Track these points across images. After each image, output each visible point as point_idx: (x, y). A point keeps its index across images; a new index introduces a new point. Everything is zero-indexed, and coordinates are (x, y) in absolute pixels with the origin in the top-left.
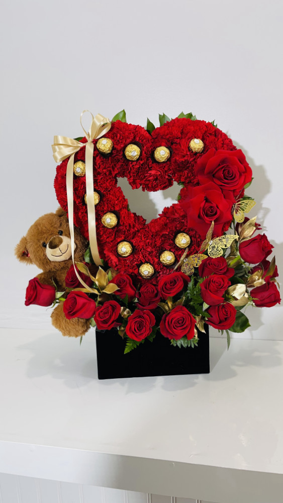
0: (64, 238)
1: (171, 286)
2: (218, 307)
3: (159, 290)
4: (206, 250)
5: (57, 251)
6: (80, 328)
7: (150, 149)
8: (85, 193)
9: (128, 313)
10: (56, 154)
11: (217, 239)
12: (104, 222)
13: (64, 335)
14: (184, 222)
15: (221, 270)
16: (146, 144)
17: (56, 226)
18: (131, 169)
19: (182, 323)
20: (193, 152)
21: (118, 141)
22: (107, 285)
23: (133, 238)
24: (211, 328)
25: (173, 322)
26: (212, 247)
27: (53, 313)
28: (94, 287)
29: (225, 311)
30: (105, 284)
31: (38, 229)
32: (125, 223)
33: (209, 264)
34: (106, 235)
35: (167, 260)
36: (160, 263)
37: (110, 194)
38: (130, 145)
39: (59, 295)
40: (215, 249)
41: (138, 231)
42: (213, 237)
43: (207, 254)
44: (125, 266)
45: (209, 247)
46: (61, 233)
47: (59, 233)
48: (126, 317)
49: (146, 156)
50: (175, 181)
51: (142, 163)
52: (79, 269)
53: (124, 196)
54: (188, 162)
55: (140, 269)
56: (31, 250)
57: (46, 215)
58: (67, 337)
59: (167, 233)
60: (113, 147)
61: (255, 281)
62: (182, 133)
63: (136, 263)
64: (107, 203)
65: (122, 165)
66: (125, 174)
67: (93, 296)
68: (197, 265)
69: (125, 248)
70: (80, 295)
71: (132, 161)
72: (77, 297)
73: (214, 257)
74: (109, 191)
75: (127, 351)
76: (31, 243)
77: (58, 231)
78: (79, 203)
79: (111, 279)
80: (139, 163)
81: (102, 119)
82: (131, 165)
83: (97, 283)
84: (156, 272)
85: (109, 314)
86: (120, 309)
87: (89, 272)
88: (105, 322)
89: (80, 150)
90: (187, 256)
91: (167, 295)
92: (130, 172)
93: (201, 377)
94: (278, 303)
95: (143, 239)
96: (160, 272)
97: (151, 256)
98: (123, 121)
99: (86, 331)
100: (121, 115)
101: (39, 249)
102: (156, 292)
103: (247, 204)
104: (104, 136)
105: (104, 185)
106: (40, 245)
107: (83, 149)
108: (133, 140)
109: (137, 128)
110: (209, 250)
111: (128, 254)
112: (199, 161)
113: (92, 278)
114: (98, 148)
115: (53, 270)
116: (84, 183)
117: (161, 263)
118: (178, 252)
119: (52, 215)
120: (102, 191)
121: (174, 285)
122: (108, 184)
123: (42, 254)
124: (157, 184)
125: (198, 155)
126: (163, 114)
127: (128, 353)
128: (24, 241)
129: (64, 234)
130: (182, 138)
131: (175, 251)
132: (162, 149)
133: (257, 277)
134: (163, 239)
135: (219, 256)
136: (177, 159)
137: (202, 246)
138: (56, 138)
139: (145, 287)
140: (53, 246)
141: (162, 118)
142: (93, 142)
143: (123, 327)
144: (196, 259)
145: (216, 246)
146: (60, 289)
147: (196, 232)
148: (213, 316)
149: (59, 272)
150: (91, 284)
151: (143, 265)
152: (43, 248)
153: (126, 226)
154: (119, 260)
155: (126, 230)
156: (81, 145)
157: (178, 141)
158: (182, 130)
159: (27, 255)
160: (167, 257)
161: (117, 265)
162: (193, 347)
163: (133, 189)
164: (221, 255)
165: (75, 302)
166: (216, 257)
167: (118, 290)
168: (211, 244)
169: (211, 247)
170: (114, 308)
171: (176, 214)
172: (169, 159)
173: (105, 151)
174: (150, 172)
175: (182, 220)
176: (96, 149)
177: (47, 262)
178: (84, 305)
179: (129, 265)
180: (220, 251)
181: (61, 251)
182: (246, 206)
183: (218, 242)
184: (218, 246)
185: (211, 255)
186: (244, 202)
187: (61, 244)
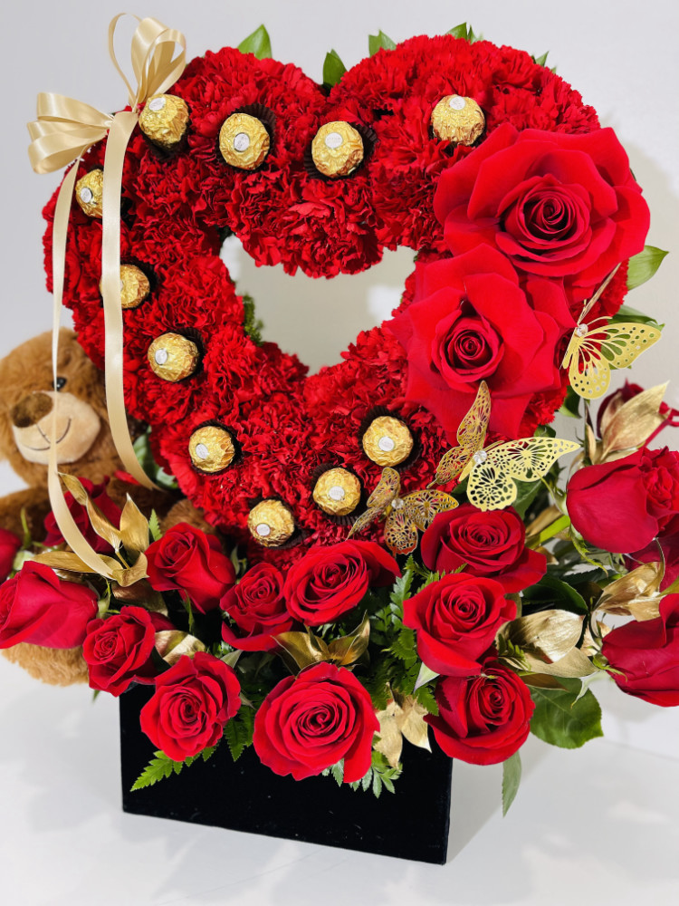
0: (61, 398)
1: (325, 586)
5: (34, 435)
11: (503, 447)
12: (155, 362)
15: (493, 557)
18: (240, 200)
19: (328, 723)
23: (240, 418)
26: (484, 473)
37: (180, 276)
38: (236, 115)
40: (492, 481)
43: (462, 495)
44: (213, 501)
45: (472, 473)
46: (62, 384)
48: (185, 660)
49: (289, 157)
50: (385, 244)
51: (273, 177)
54: (420, 177)
55: (250, 516)
60: (189, 124)
61: (632, 596)
68: (426, 526)
69: (209, 448)
71: (245, 172)
73: (484, 508)
80: (266, 178)
82: (238, 185)
84: (301, 530)
92: (237, 209)
96: (313, 532)
103: (627, 336)
104: (171, 91)
110: (470, 482)
111: (220, 466)
114: (142, 124)
122: (178, 245)
126: (377, 34)
130: (409, 94)
131: (361, 473)
133: (641, 586)
134: (332, 428)
136: (388, 166)
138: (42, 101)
140: (23, 421)
144: (427, 504)
145: (497, 472)
148: (452, 704)
151: (260, 505)
157: (396, 105)
163: (258, 265)
164: (508, 502)
166: (492, 508)
169: (480, 470)
172: (359, 168)
173: (157, 136)
174: (294, 209)
175: (397, 372)
176: (136, 129)
178: (43, 609)
179: (224, 499)
180: (506, 490)
181: (44, 436)
182: (623, 344)
183: (505, 459)
184: (504, 471)
185: (475, 499)
186: (614, 331)
187: (43, 415)
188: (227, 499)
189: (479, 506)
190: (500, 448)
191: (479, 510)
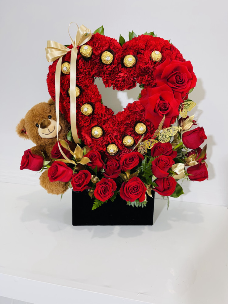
0: (52, 121)
1: (130, 162)
2: (164, 179)
3: (121, 164)
4: (157, 137)
5: (46, 130)
6: (61, 188)
7: (121, 56)
8: (69, 87)
9: (97, 179)
10: (49, 55)
12: (82, 110)
13: (49, 192)
14: (142, 115)
15: (167, 152)
16: (118, 53)
17: (46, 111)
18: (105, 71)
19: (137, 189)
20: (153, 61)
21: (97, 48)
22: (82, 158)
23: (104, 125)
24: (156, 194)
25: (130, 188)
26: (162, 135)
27: (41, 176)
28: (73, 159)
29: (168, 182)
30: (81, 157)
31: (33, 113)
32: (98, 112)
33: (159, 148)
34: (83, 121)
35: (128, 143)
36: (122, 144)
37: (88, 89)
38: (105, 52)
39: (46, 163)
40: (164, 137)
41: (108, 119)
42: (163, 128)
43: (158, 140)
44: (96, 145)
45: (159, 135)
46: (50, 117)
47: (48, 117)
48: (95, 182)
49: (117, 62)
50: (138, 83)
51: (114, 66)
52: (62, 145)
53: (99, 92)
54: (149, 69)
55: (108, 148)
56: (27, 129)
57: (40, 103)
58: (50, 195)
59: (130, 122)
60: (93, 52)
61: (190, 162)
62: (146, 46)
63: (104, 143)
64: (85, 96)
65: (99, 67)
66: (101, 75)
67: (72, 166)
68: (149, 148)
69: (97, 132)
70: (61, 164)
71: (107, 65)
72: (58, 166)
73: (163, 142)
74: (88, 87)
75: (94, 208)
76: (27, 124)
77: (48, 116)
78: (64, 95)
79: (85, 154)
80: (112, 67)
81: (85, 29)
82: (105, 68)
83: (75, 156)
84: (119, 151)
85: (83, 180)
86: (91, 177)
87: (69, 147)
88: (79, 185)
89: (67, 54)
90: (143, 141)
91: (126, 168)
92: (104, 73)
93: (146, 228)
94: (206, 179)
95: (111, 126)
96: (122, 151)
97: (117, 139)
98: (102, 34)
99: (65, 190)
100: (101, 30)
101: (33, 128)
102: (118, 165)
103: (190, 104)
104: (86, 44)
105: (84, 82)
106: (34, 125)
107: (69, 53)
108: (108, 48)
109: (112, 40)
110: (159, 137)
111: (99, 136)
112: (158, 68)
113: (71, 152)
114: (81, 52)
115: (43, 144)
116: (69, 80)
117: (124, 144)
118: (136, 137)
119: (45, 104)
120: (82, 87)
121: (132, 162)
122: (87, 82)
123: (35, 132)
124: (124, 85)
125: (157, 63)
126: (132, 32)
127: (95, 210)
128: (23, 122)
129: (52, 118)
130: (145, 50)
131: (134, 136)
132: (130, 57)
133: (191, 159)
134: (126, 126)
135: (167, 142)
136: (141, 65)
137: (155, 134)
138: (49, 42)
139: (111, 161)
140: (43, 127)
141: (131, 34)
142: (77, 48)
143: (93, 190)
144: (149, 143)
145: (165, 134)
146: (47, 158)
147: (151, 123)
148: (159, 185)
149: (47, 147)
150: (71, 157)
151: (110, 145)
152: (36, 128)
153: (99, 115)
154: (92, 140)
155: (99, 118)
156: (68, 50)
157: (142, 52)
158: (146, 43)
159: (25, 132)
160: (128, 140)
161: (90, 144)
162: (143, 207)
163: (106, 87)
164: (168, 141)
165: (57, 169)
166: (165, 142)
167: (90, 162)
168: (161, 132)
169: (161, 134)
170: (86, 176)
171: (137, 109)
172: (135, 66)
173: (86, 55)
174: (119, 74)
175: (142, 113)
176: (79, 53)
177: (39, 138)
178: (64, 172)
179: (99, 145)
180: (167, 138)
181: (49, 130)
182: (189, 106)
183: (166, 132)
184: (167, 134)
185: (160, 141)
186: (187, 103)
187: (49, 125)
188: (100, 144)
189: (162, 142)
190: (165, 129)
191: (162, 143)
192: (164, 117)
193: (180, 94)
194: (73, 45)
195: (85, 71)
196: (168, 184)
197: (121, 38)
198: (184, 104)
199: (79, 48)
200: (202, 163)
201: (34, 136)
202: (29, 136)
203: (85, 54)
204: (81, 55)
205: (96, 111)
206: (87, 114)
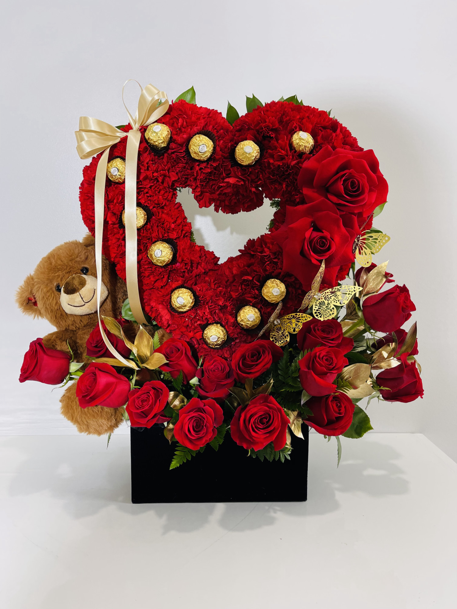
1: (252, 361)
2: (327, 399)
3: (233, 367)
4: (309, 307)
7: (230, 144)
8: (124, 208)
9: (182, 401)
10: (83, 143)
11: (328, 291)
14: (277, 262)
15: (332, 340)
16: (223, 138)
18: (197, 175)
19: (267, 422)
20: (296, 151)
21: (180, 129)
22: (151, 355)
23: (196, 284)
24: (312, 432)
25: (252, 420)
26: (320, 304)
28: (131, 357)
29: (337, 406)
30: (148, 354)
32: (185, 259)
33: (315, 330)
34: (154, 277)
35: (249, 320)
36: (237, 324)
37: (163, 212)
39: (74, 367)
40: (324, 307)
41: (205, 273)
42: (321, 288)
51: (215, 165)
52: (108, 328)
53: (185, 218)
55: (205, 332)
59: (251, 278)
60: (171, 138)
61: (382, 360)
62: (280, 122)
63: (198, 323)
64: (158, 226)
65: (184, 167)
66: (189, 183)
67: (129, 372)
70: (104, 368)
72: (98, 372)
74: (163, 208)
75: (174, 464)
78: (114, 224)
79: (158, 346)
82: (197, 168)
83: (135, 351)
85: (150, 403)
86: (168, 396)
87: (122, 332)
88: (145, 414)
89: (120, 142)
90: (280, 316)
91: (245, 375)
92: (195, 179)
94: (419, 397)
95: (213, 286)
96: (235, 339)
97: (224, 313)
98: (191, 103)
100: (189, 95)
102: (228, 369)
103: (377, 239)
105: (155, 198)
107: (124, 140)
109: (214, 114)
110: (314, 308)
111: (187, 308)
112: (306, 164)
113: (128, 345)
116: (122, 194)
117: (239, 324)
118: (265, 308)
120: (151, 208)
124: (238, 201)
126: (252, 97)
127: (177, 469)
130: (280, 130)
132: (248, 145)
133: (385, 355)
134: (243, 286)
135: (330, 318)
136: (271, 162)
137: (305, 302)
138: (84, 120)
139: (212, 361)
142: (140, 130)
143: (173, 424)
144: (294, 321)
145: (326, 302)
147: (296, 278)
150: (126, 354)
151: (210, 327)
152: (56, 293)
153: (186, 264)
154: (172, 316)
155: (186, 271)
156: (123, 134)
157: (274, 134)
158: (281, 117)
160: (248, 316)
161: (169, 325)
162: (283, 460)
163: (200, 207)
164: (333, 316)
165: (95, 380)
166: (326, 319)
167: (166, 364)
168: (317, 298)
170: (158, 393)
171: (266, 250)
180: (331, 311)
181: (82, 298)
182: (376, 243)
183: (329, 296)
184: (329, 302)
186: (372, 237)
187: (83, 287)
188: (190, 326)
190: (326, 291)
192: (323, 266)
193: (355, 218)
194: (133, 124)
195: (155, 174)
196: (337, 410)
197: (231, 109)
198: (364, 239)
199: (143, 130)
200: (409, 362)
201: (52, 311)
202: (43, 311)
203: (154, 142)
204: (148, 143)
205: (180, 256)
206: (161, 263)
